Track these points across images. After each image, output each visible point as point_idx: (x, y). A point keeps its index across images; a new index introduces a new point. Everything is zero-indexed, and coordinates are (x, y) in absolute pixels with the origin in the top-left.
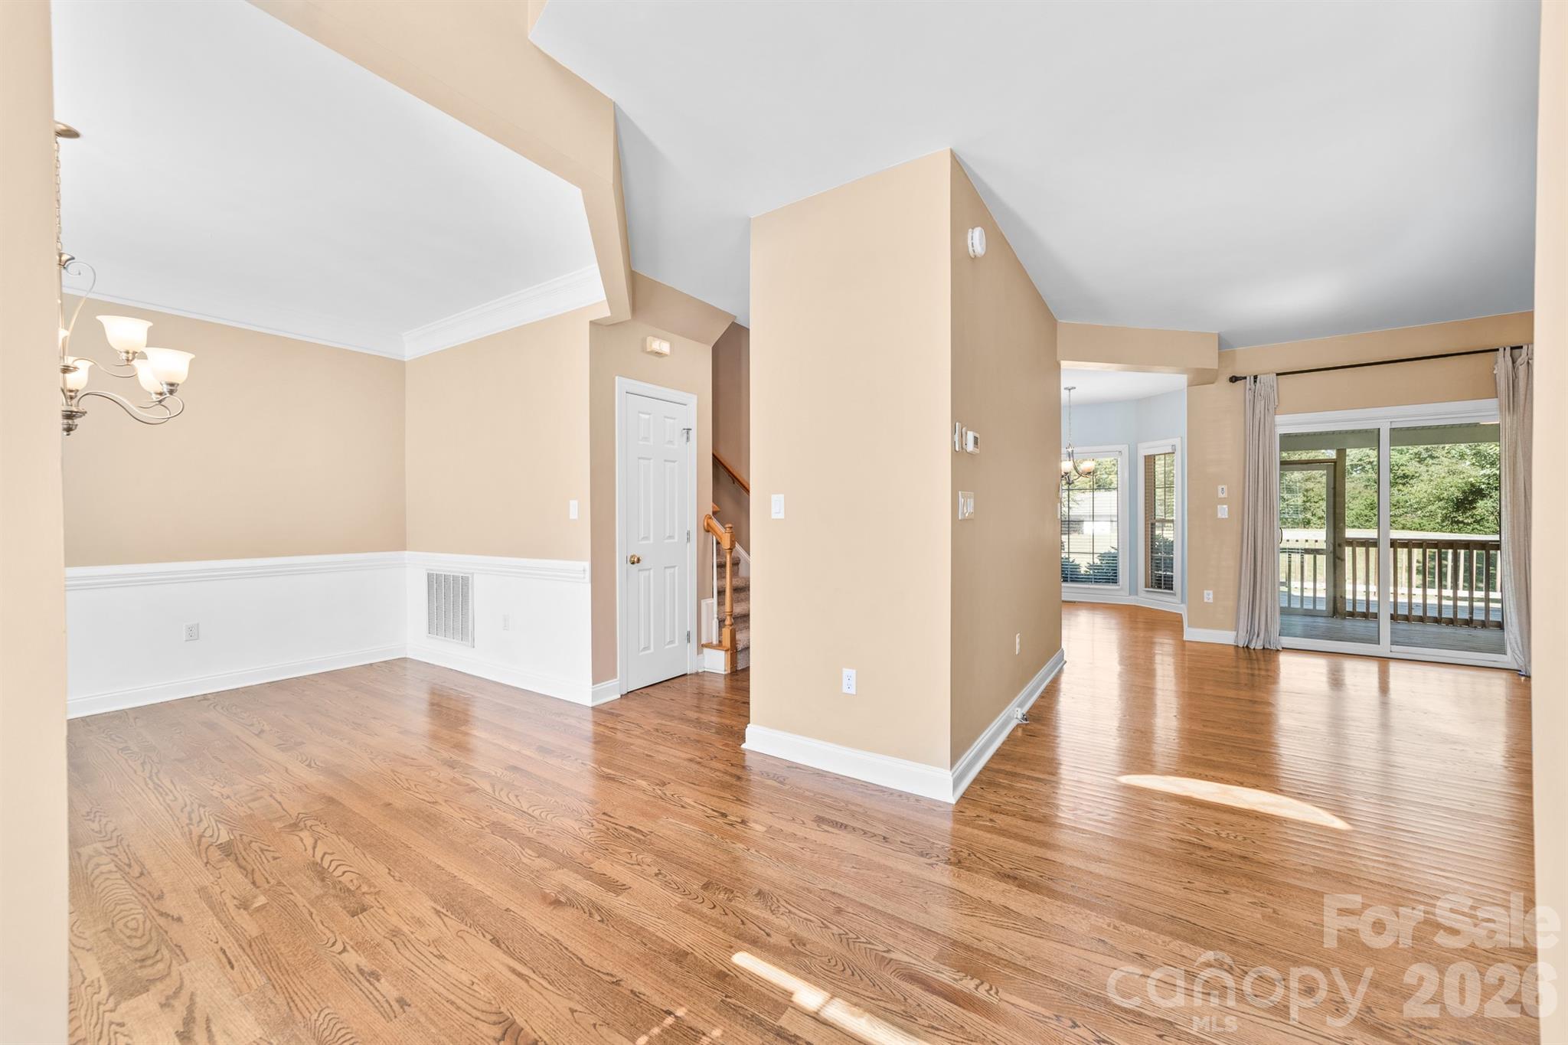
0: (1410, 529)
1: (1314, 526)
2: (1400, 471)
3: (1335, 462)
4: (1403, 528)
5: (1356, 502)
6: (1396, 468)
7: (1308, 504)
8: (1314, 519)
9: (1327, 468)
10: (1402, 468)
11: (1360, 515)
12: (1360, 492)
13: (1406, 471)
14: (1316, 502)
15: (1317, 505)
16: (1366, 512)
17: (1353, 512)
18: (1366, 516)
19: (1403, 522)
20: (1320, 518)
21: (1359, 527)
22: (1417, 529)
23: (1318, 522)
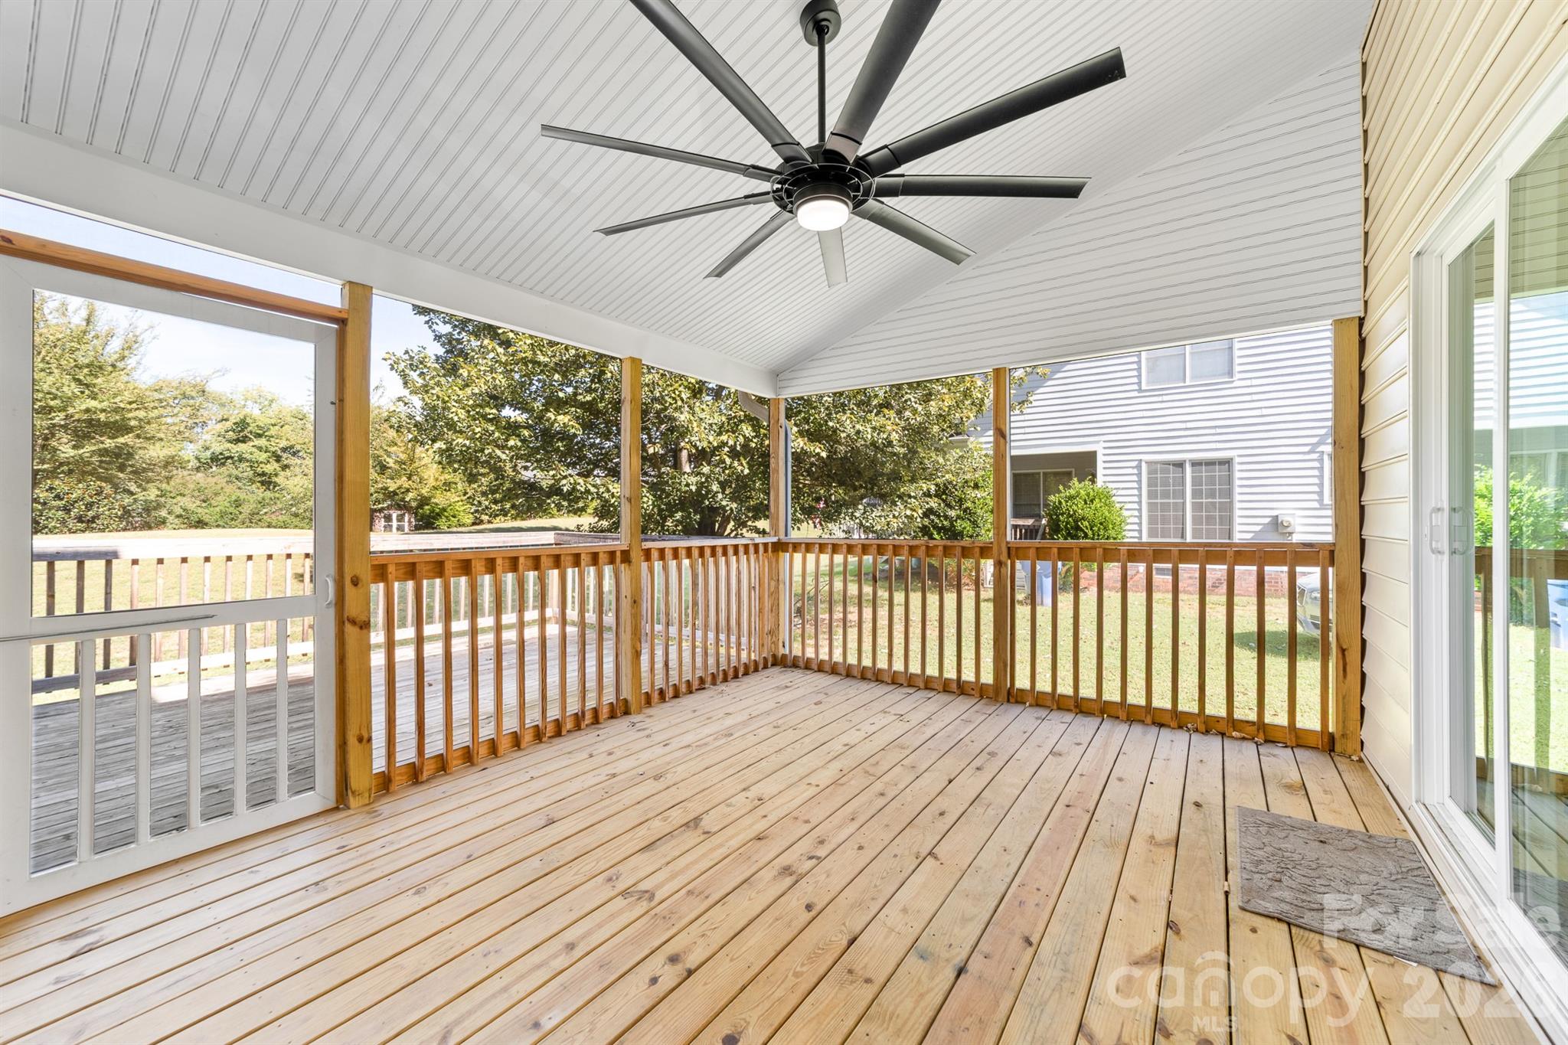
0: (275, 527)
1: (170, 526)
2: (259, 469)
3: (342, 322)
4: (269, 527)
5: (220, 498)
6: (256, 465)
7: (163, 500)
8: (171, 518)
9: (317, 339)
10: (261, 465)
11: (226, 513)
12: (222, 488)
13: (265, 469)
14: (174, 498)
15: (175, 501)
16: (231, 510)
17: (218, 509)
18: (231, 513)
19: (269, 520)
20: (178, 516)
21: (224, 527)
22: (282, 527)
23: (176, 521)
